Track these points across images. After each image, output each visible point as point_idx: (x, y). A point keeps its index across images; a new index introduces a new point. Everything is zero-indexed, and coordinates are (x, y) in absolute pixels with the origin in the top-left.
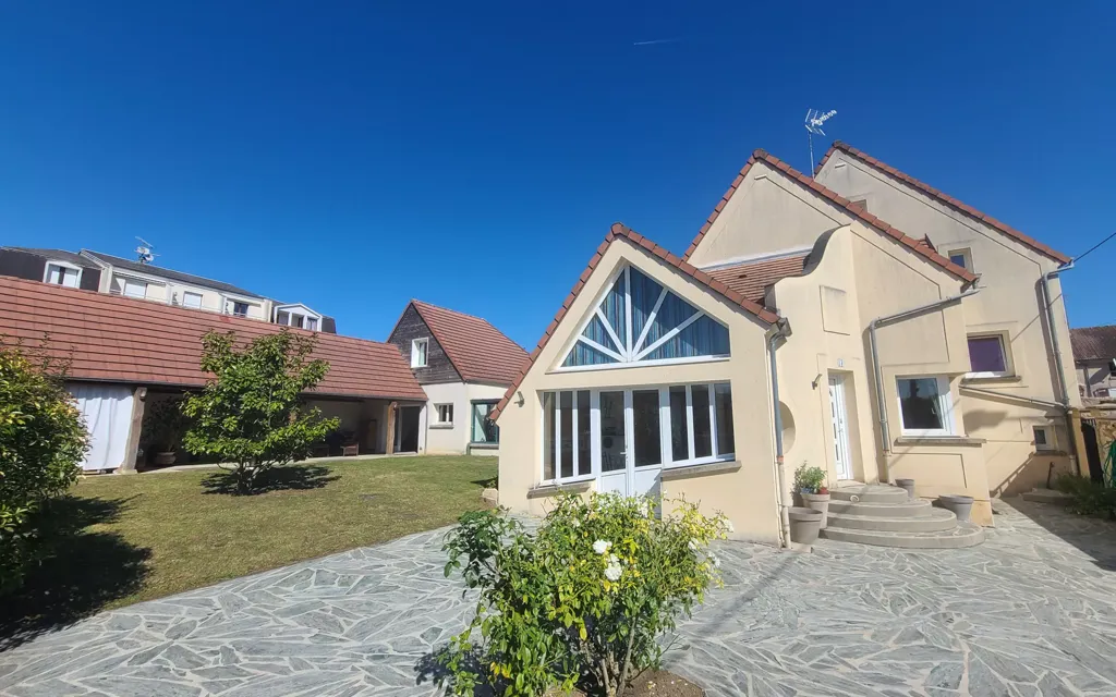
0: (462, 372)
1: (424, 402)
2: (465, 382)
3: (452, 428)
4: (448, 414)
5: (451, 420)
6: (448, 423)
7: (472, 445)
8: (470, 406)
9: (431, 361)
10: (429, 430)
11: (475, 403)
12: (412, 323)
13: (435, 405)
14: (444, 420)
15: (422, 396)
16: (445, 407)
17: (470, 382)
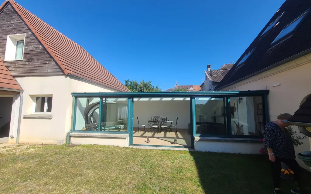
0: (63, 67)
1: (17, 93)
2: (67, 75)
3: (50, 118)
4: (46, 104)
5: (49, 110)
6: (45, 113)
7: (73, 134)
8: (71, 99)
9: (28, 55)
10: (23, 120)
11: (76, 96)
12: (9, 20)
13: (32, 96)
14: (42, 110)
15: (15, 87)
16: (43, 99)
17: (72, 76)
